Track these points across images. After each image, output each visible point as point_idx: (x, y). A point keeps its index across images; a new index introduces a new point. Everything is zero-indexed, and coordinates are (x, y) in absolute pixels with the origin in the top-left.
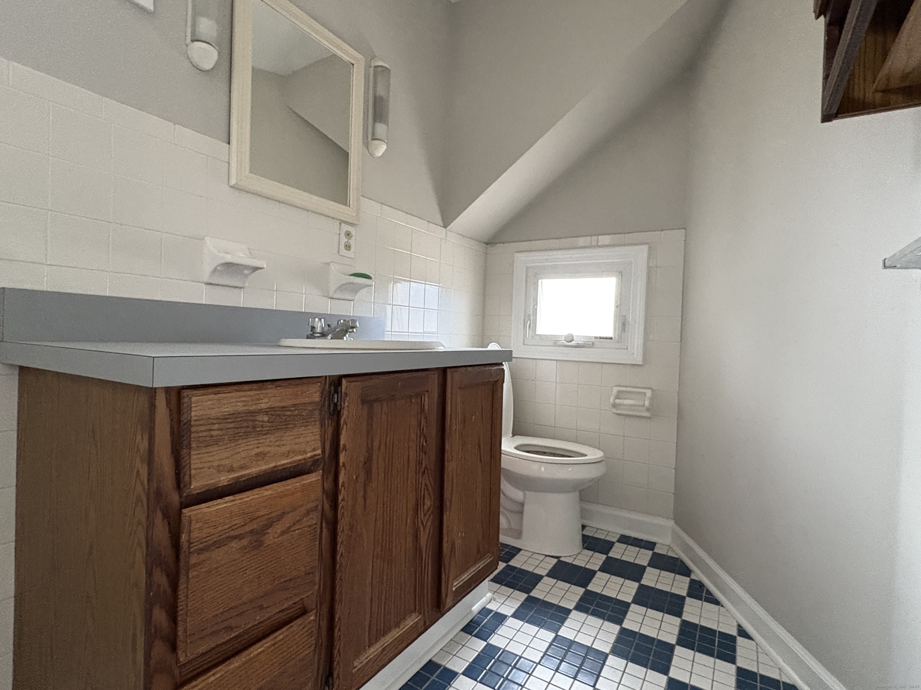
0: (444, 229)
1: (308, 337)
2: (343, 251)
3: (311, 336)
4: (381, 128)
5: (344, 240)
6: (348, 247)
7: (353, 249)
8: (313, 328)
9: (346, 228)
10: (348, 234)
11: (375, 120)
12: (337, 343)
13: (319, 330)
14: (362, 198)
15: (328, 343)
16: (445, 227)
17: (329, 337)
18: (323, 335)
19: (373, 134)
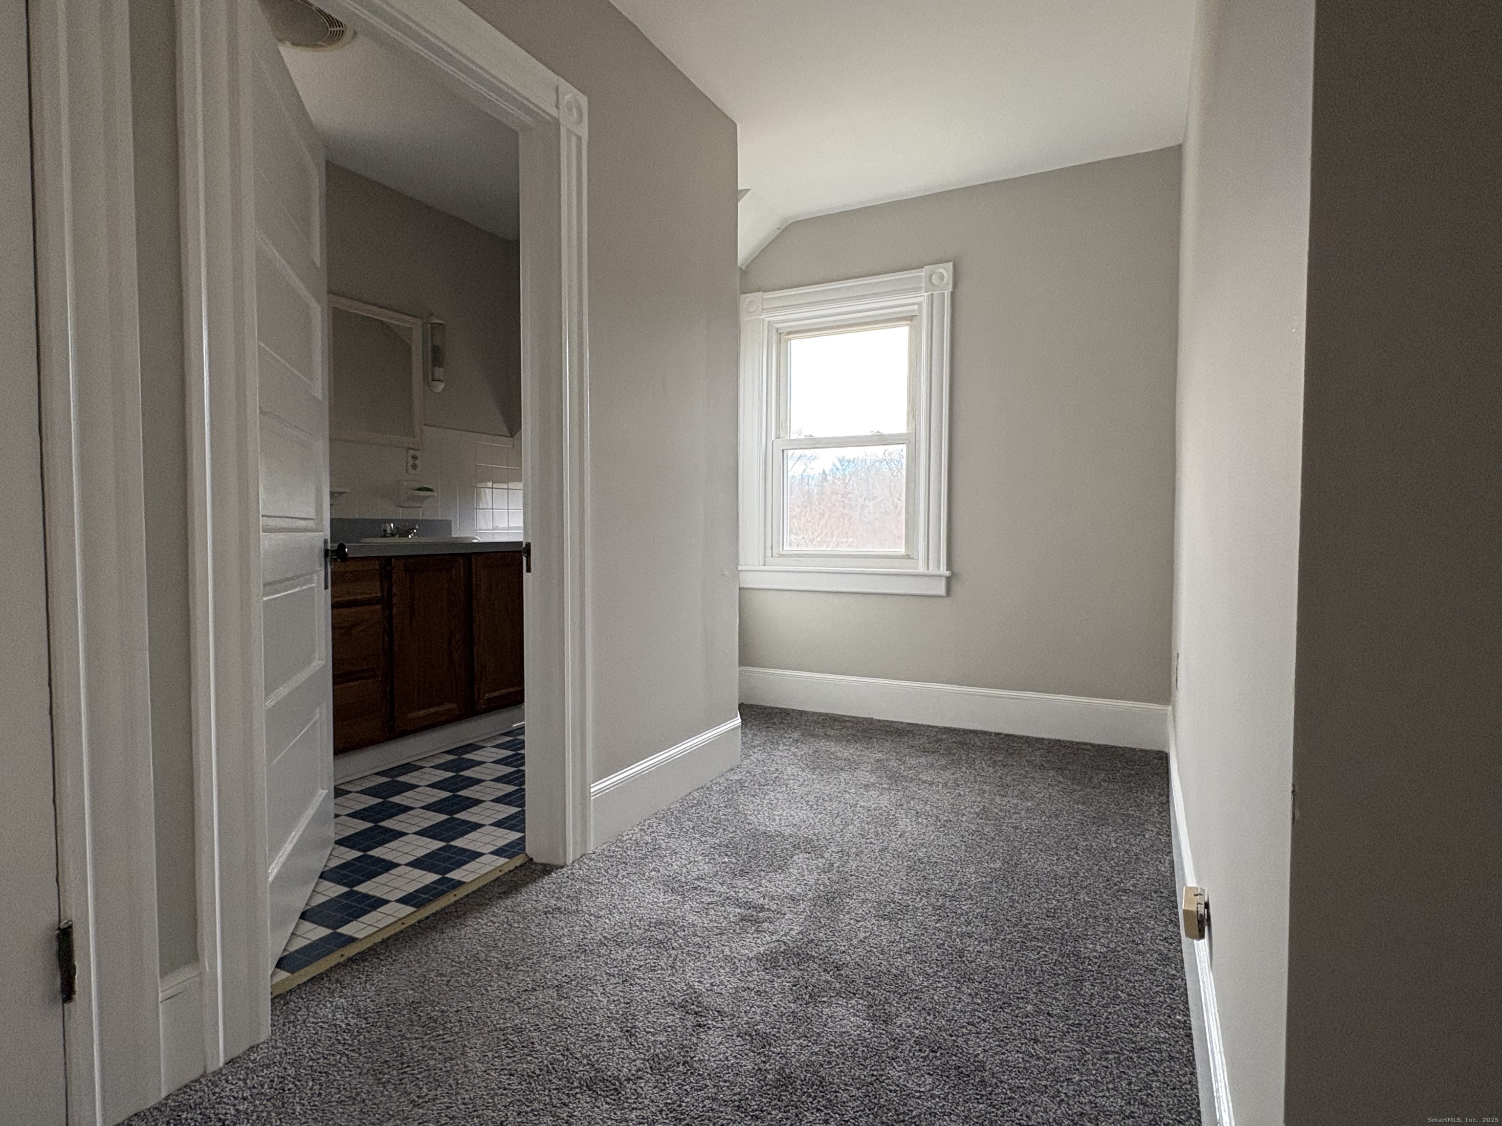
0: (511, 439)
1: (382, 537)
2: (411, 471)
3: (385, 536)
4: (439, 372)
5: (411, 461)
6: (414, 467)
7: (419, 469)
8: (385, 531)
9: (411, 452)
10: (415, 458)
11: (434, 366)
12: (403, 540)
13: (389, 531)
14: (425, 427)
15: (397, 540)
16: (512, 436)
17: (397, 536)
18: (393, 535)
19: (433, 375)
